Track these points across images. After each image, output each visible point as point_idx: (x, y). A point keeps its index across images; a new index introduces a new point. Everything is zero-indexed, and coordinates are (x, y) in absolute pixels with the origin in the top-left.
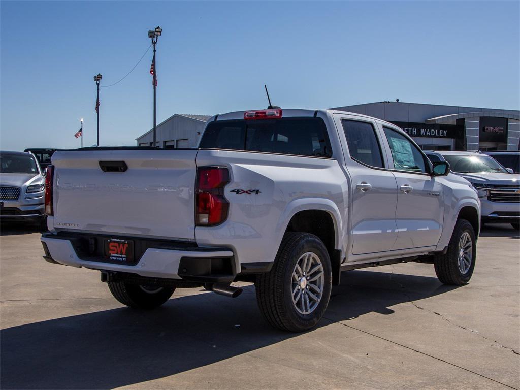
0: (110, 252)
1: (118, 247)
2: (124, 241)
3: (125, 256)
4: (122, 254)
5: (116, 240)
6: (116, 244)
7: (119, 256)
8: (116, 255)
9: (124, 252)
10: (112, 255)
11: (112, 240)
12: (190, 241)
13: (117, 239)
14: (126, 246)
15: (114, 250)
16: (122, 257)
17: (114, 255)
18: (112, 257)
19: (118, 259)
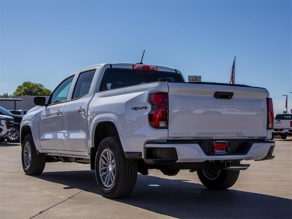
0: (214, 150)
1: (220, 146)
2: (225, 141)
3: (225, 151)
4: (223, 149)
5: (219, 141)
6: (219, 144)
7: (221, 151)
8: (219, 151)
11: (217, 141)
13: (221, 141)
14: (226, 144)
15: (217, 148)
17: (217, 151)
18: (216, 152)
19: (220, 153)
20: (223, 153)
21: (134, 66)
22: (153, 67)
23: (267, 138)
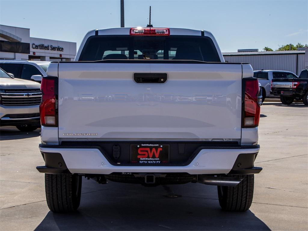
0: (138, 157)
1: (149, 151)
2: (158, 145)
3: (158, 159)
4: (154, 157)
5: (147, 145)
6: (147, 149)
7: (150, 159)
8: (147, 159)
9: (157, 155)
10: (141, 159)
11: (142, 145)
12: (225, 141)
13: (149, 144)
14: (160, 149)
15: (144, 155)
16: (154, 160)
17: (144, 159)
18: (142, 160)
19: (149, 162)
20: (155, 162)
21: (132, 30)
22: (160, 31)
23: (242, 141)
